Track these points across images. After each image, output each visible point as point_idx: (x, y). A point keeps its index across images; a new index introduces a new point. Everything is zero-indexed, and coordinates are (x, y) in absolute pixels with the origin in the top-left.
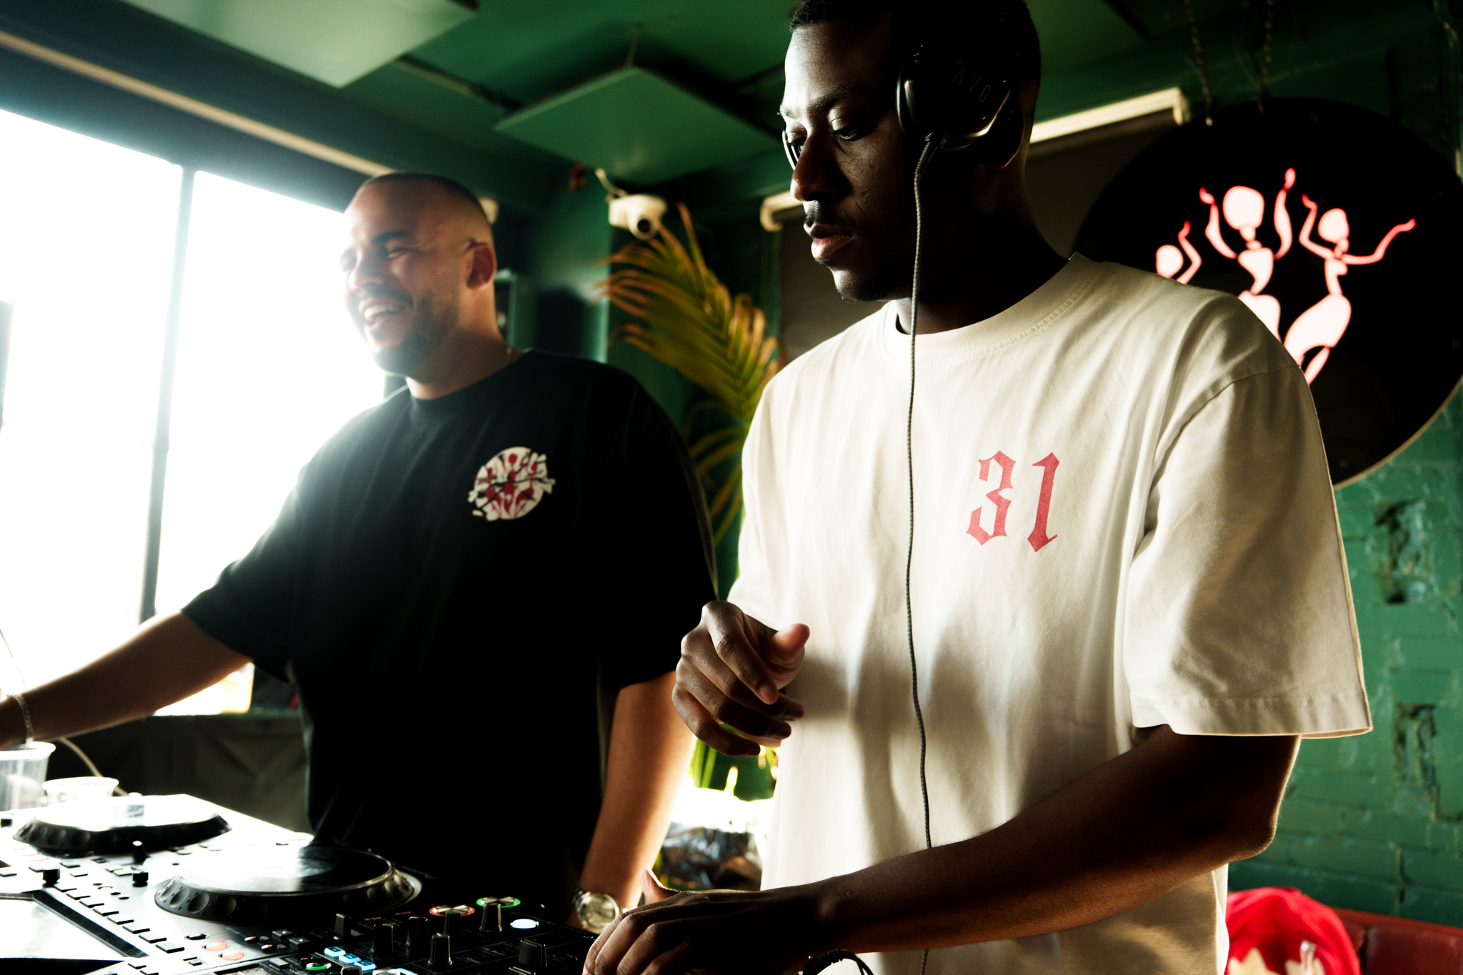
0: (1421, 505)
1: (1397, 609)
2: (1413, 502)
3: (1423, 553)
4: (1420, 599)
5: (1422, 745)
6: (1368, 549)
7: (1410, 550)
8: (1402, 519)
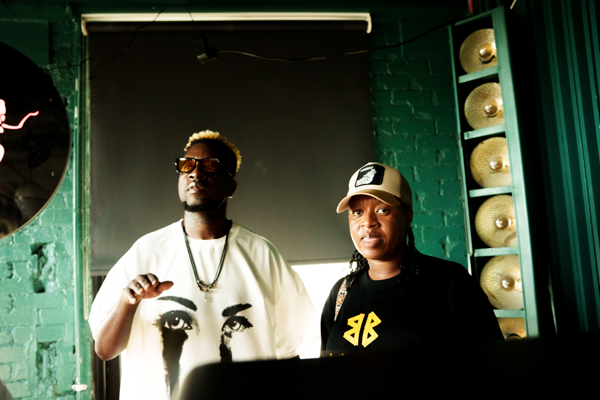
0: (53, 245)
1: (41, 295)
2: (50, 243)
3: (53, 268)
4: (52, 291)
5: (50, 361)
6: (28, 266)
7: (47, 266)
8: (44, 251)
